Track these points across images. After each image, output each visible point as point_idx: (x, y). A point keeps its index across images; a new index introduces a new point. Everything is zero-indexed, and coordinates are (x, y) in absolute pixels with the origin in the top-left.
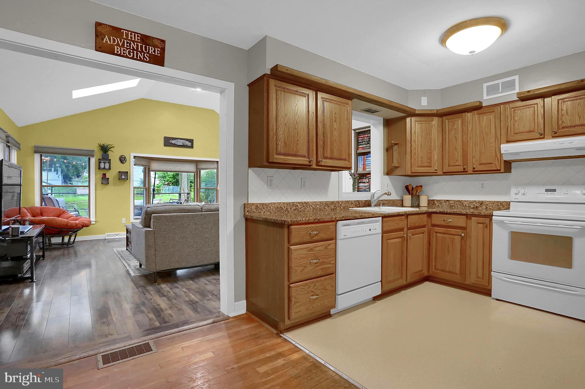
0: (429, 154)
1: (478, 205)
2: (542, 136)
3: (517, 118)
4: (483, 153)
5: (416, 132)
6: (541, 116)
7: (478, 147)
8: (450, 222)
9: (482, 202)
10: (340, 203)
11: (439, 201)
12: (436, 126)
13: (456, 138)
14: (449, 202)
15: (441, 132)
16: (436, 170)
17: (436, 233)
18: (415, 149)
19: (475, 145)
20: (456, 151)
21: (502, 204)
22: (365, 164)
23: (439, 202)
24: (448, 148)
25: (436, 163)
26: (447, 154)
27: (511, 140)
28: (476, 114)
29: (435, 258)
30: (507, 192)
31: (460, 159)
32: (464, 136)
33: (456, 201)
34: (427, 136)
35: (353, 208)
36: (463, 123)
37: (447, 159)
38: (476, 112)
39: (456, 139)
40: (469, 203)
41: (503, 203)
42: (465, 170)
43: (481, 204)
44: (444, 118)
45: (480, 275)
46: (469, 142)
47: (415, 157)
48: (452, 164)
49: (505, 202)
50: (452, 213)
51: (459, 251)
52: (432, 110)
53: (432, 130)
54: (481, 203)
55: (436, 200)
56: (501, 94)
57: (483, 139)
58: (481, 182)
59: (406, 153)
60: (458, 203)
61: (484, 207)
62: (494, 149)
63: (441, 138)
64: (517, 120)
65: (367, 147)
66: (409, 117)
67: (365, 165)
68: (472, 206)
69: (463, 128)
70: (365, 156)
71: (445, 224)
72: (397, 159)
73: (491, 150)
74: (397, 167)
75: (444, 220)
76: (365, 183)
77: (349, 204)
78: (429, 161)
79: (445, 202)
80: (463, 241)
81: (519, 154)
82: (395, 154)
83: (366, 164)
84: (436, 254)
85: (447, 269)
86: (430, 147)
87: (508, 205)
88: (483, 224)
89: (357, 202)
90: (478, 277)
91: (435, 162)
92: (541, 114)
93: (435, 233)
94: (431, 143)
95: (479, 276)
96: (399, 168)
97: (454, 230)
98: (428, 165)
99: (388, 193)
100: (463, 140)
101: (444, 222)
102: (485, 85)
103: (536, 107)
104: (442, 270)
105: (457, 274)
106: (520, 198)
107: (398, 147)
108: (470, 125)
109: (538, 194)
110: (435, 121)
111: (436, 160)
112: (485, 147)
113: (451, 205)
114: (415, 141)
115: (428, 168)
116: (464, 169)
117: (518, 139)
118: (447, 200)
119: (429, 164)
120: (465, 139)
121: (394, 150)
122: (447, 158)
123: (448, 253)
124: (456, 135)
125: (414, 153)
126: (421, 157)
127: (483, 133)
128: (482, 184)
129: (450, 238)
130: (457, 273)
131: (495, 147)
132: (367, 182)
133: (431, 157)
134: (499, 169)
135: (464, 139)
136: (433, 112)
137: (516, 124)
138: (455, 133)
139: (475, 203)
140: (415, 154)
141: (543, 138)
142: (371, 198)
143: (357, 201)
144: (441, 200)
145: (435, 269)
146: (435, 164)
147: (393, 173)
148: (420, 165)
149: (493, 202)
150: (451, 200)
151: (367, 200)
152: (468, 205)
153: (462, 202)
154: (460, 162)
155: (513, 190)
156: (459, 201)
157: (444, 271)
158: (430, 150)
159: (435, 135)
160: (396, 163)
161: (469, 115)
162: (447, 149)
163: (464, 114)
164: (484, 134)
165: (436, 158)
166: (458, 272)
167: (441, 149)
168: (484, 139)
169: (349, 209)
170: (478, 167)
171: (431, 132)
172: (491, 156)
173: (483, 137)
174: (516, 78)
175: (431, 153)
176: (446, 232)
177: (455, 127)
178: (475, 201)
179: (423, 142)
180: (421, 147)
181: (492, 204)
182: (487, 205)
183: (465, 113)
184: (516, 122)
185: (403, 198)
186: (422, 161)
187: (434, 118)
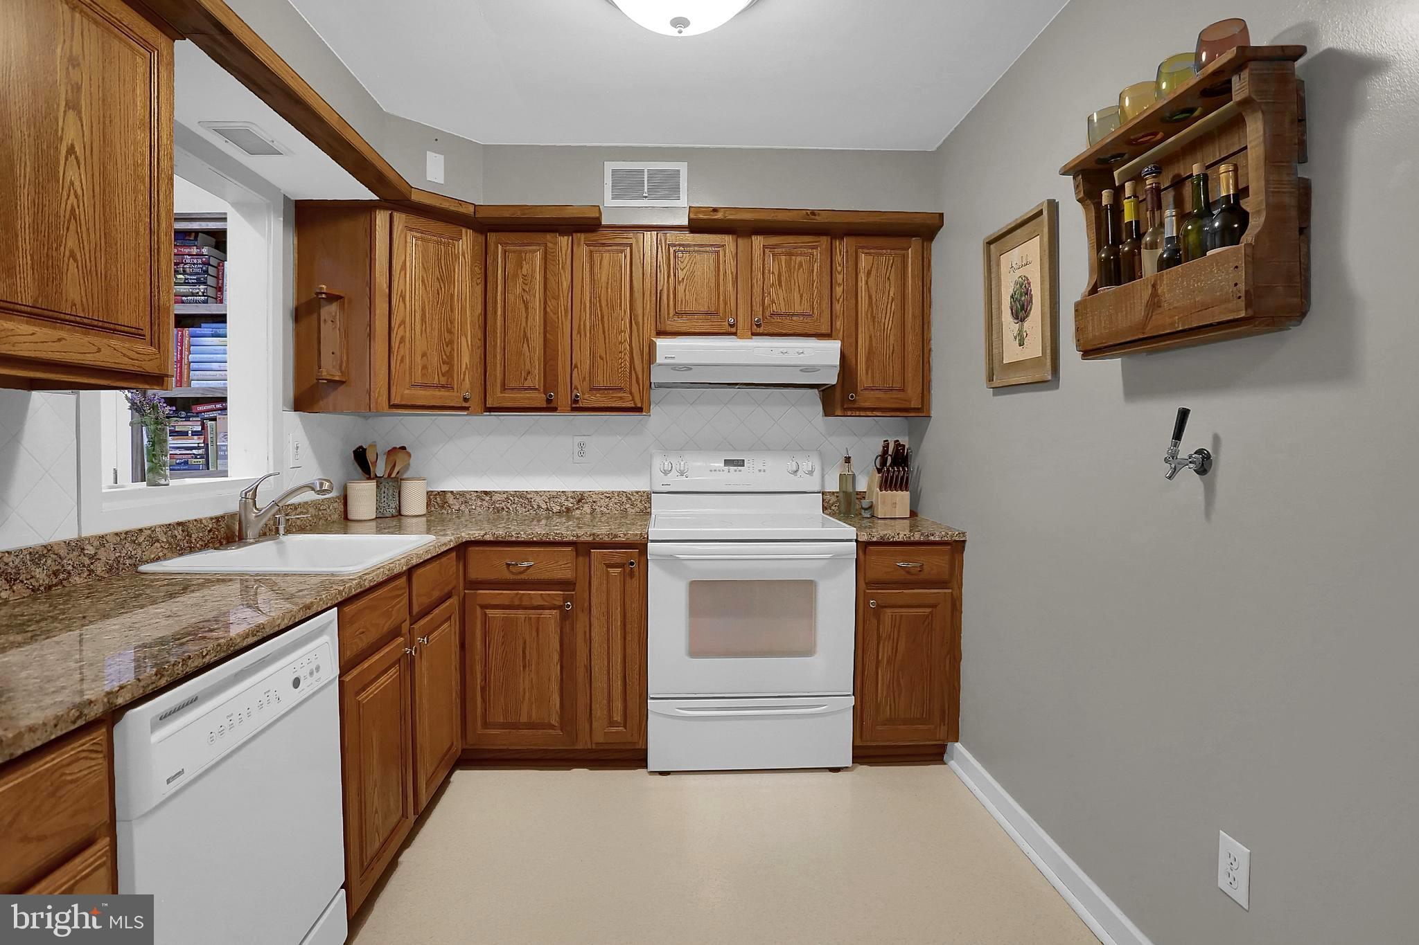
0: (447, 346)
1: (571, 505)
2: (733, 330)
3: (681, 275)
4: (601, 358)
5: (408, 264)
6: (732, 278)
7: (588, 338)
8: (526, 570)
9: (582, 494)
10: (88, 547)
11: (462, 494)
12: (468, 257)
13: (526, 304)
14: (491, 497)
15: (481, 281)
16: (466, 400)
17: (484, 607)
18: (403, 322)
19: (579, 332)
20: (525, 345)
21: (630, 499)
22: (185, 361)
23: (462, 499)
24: (501, 334)
25: (467, 376)
26: (498, 350)
27: (669, 329)
28: (582, 242)
29: (483, 689)
30: (645, 467)
31: (537, 371)
32: (548, 302)
33: (512, 495)
34: (442, 286)
35: (158, 559)
36: (546, 263)
37: (498, 365)
38: (582, 236)
39: (527, 308)
40: (547, 500)
41: (632, 497)
42: (552, 405)
43: (579, 501)
44: (492, 237)
45: (618, 717)
46: (562, 322)
47: (405, 352)
48: (513, 385)
49: (637, 492)
50: (535, 539)
51: (556, 657)
52: (461, 202)
53: (456, 270)
54: (580, 498)
55: (452, 492)
56: (646, 200)
57: (600, 319)
58: (578, 440)
59: (370, 336)
60: (517, 499)
61: (587, 509)
62: (628, 347)
63: (480, 301)
64: (683, 279)
65: (193, 295)
66: (386, 208)
67: (185, 367)
68: (556, 508)
69: (545, 278)
70: (187, 331)
71: (510, 577)
72: (338, 353)
73: (621, 352)
74: (335, 384)
75: (508, 565)
76: (185, 434)
77: (140, 544)
78: (445, 368)
79: (478, 497)
80: (567, 622)
81: (691, 369)
82: (330, 335)
83: (189, 363)
84: (485, 678)
85: (524, 719)
86: (449, 323)
87: (643, 502)
88: (622, 566)
89: (178, 533)
90: (612, 723)
91: (465, 375)
92: (732, 273)
93: (478, 608)
94: (452, 310)
95: (615, 719)
96: (342, 388)
97: (542, 594)
98: (443, 381)
99: (321, 485)
100: (545, 312)
101: (512, 572)
102: (609, 167)
103: (721, 254)
104: (504, 726)
105: (552, 727)
106: (677, 483)
107: (342, 307)
108: (565, 272)
109: (711, 471)
110: (466, 242)
111: (466, 368)
112: (607, 341)
113: (498, 506)
114: (403, 297)
115: (443, 393)
116: (549, 401)
117: (683, 329)
118: (486, 493)
119: (446, 378)
120: (551, 311)
121: (322, 319)
122: (498, 362)
123: (524, 667)
124: (526, 296)
125: (398, 339)
126: (424, 355)
127: (600, 301)
128: (581, 445)
129: (530, 619)
130: (553, 722)
131: (630, 345)
132: (195, 433)
133: (451, 357)
134: (639, 405)
135: (548, 310)
136: (462, 210)
137: (681, 288)
138: (523, 290)
139: (563, 498)
140: (402, 340)
141: (735, 334)
142: (244, 505)
143: (179, 524)
144: (465, 492)
145: (486, 725)
146: (464, 380)
147: (321, 402)
148: (419, 380)
149: (607, 495)
150: (496, 492)
151: (223, 517)
152: (544, 506)
153: (529, 496)
154: (536, 380)
155: (659, 463)
156: (521, 495)
157: (515, 726)
158: (450, 332)
159: (464, 285)
160: (334, 367)
161: (564, 241)
162: (498, 335)
163: (549, 236)
164: (604, 304)
165: (466, 359)
166: (555, 720)
167: (480, 334)
168: (602, 317)
169: (143, 568)
170: (586, 396)
171: (454, 275)
172: (621, 368)
173: (601, 310)
174: (682, 167)
175: (450, 343)
176: (517, 602)
177: (524, 271)
178: (563, 492)
179: (429, 302)
180: (423, 320)
181: (607, 500)
182: (594, 502)
183: (552, 234)
184: (679, 283)
185: (346, 490)
186: (424, 367)
187: (464, 230)
